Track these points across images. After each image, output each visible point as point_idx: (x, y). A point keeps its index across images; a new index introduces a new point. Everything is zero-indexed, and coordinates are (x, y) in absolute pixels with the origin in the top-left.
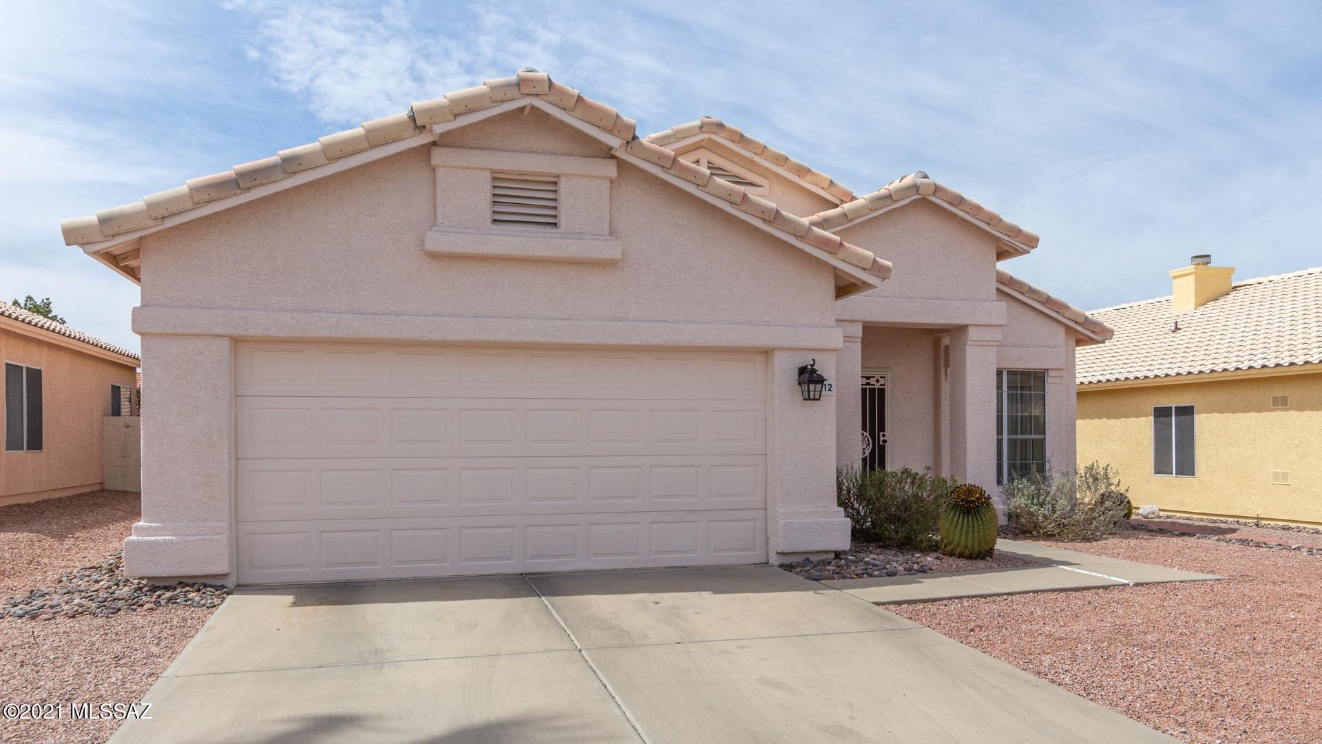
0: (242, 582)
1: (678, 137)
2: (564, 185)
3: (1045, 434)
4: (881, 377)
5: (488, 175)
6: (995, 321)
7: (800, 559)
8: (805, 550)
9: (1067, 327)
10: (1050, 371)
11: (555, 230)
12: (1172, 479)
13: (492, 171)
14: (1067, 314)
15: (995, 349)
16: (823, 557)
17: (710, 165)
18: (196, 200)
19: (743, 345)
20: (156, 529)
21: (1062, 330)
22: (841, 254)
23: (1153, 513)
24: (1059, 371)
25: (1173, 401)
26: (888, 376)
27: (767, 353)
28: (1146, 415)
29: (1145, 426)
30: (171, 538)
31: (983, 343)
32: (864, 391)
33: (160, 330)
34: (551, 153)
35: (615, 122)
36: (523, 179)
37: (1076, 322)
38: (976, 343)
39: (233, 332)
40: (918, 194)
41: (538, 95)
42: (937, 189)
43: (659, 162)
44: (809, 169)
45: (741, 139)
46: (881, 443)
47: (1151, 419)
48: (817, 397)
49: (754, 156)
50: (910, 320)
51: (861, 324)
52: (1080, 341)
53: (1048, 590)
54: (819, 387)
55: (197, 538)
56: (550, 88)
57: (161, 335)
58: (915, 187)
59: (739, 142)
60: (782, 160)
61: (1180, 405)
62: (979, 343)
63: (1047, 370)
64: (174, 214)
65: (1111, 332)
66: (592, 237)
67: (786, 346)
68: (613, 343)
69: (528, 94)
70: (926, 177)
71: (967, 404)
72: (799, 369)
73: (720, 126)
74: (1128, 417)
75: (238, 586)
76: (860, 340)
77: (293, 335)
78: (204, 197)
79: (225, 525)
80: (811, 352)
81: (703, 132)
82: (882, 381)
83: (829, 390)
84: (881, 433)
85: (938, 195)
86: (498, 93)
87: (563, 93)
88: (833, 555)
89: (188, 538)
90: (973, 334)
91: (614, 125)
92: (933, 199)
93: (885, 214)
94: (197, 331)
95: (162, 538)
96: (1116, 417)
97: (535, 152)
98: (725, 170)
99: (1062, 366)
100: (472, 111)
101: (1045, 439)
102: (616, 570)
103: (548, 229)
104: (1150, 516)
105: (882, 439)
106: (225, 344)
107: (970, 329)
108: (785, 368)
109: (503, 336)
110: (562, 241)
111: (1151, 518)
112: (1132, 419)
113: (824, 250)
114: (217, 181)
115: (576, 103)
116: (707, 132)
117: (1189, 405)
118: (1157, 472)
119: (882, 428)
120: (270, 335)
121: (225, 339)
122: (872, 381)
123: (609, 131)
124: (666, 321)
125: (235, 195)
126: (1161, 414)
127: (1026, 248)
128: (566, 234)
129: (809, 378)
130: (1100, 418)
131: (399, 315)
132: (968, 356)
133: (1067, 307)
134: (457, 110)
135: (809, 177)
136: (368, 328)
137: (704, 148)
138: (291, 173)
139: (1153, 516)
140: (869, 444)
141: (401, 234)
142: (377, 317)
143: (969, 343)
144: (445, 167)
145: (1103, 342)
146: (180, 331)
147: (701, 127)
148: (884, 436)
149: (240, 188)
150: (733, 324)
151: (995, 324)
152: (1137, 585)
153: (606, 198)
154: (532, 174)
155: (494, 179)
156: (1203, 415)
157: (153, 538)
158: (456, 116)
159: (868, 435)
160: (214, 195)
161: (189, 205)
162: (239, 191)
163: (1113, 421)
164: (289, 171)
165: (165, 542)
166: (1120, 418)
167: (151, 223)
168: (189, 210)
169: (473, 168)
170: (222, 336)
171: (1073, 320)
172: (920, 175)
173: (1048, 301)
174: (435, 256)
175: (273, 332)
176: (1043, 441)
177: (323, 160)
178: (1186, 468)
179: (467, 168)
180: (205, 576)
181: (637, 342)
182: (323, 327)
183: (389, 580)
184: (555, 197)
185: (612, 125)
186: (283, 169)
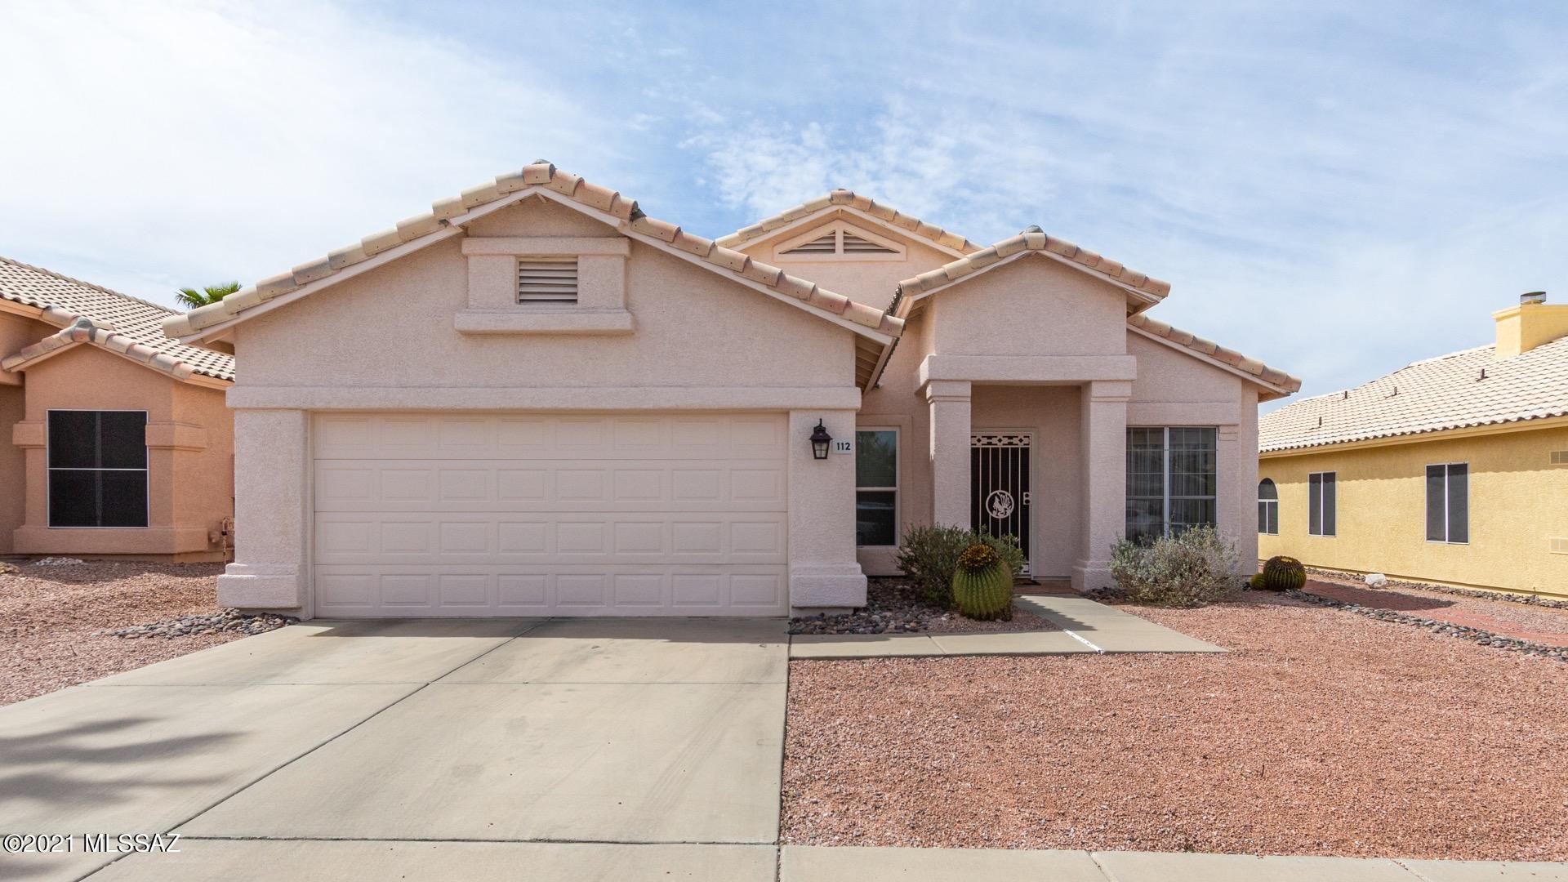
0: (317, 615)
1: (808, 211)
2: (582, 266)
3: (1215, 495)
4: (1025, 437)
5: (513, 259)
6: (1122, 376)
7: (817, 613)
8: (816, 605)
9: (1244, 381)
10: (1221, 428)
11: (575, 306)
12: (1444, 546)
13: (516, 256)
14: (1241, 366)
15: (1125, 405)
16: (844, 612)
17: (846, 235)
18: (262, 297)
19: (755, 406)
20: (243, 568)
21: (1238, 384)
22: (848, 314)
23: (1379, 583)
24: (1232, 428)
25: (1446, 459)
26: (1033, 435)
27: (785, 413)
28: (1419, 475)
29: (1418, 485)
30: (252, 576)
31: (1110, 399)
32: (975, 451)
33: (247, 406)
34: (569, 236)
35: (612, 203)
36: (546, 261)
37: (1253, 374)
38: (1102, 400)
39: (305, 406)
40: (1027, 249)
41: (542, 184)
42: (1048, 242)
43: (661, 236)
44: (943, 232)
45: (872, 207)
46: (1024, 503)
47: (1424, 478)
48: (823, 456)
49: (885, 223)
50: (1023, 377)
51: (970, 384)
52: (1264, 396)
53: (995, 654)
54: (824, 446)
55: (272, 577)
56: (551, 177)
57: (249, 409)
58: (1024, 242)
59: (869, 211)
60: (915, 225)
61: (1453, 463)
62: (1105, 399)
63: (1218, 426)
64: (246, 310)
65: (1299, 383)
66: (605, 311)
67: (799, 407)
68: (628, 407)
69: (533, 184)
70: (1039, 230)
71: (1091, 463)
72: (815, 428)
73: (852, 196)
74: (1401, 477)
75: (315, 618)
76: (969, 400)
77: (350, 407)
78: (268, 293)
79: (296, 567)
80: (828, 412)
81: (833, 204)
82: (1026, 441)
83: (847, 449)
84: (1025, 493)
85: (1050, 248)
86: (506, 185)
87: (564, 180)
88: (851, 612)
89: (266, 577)
90: (1096, 391)
91: (611, 206)
92: (1045, 253)
93: (991, 271)
94: (274, 406)
95: (246, 576)
96: (1389, 477)
97: (554, 236)
98: (862, 239)
99: (1238, 421)
100: (483, 204)
101: (1215, 499)
102: (639, 617)
103: (570, 306)
104: (1376, 585)
105: (1025, 499)
106: (298, 417)
107: (1093, 384)
108: (802, 427)
109: (527, 404)
110: (575, 316)
111: (1377, 588)
112: (1405, 479)
113: (830, 311)
114: (278, 279)
115: (575, 188)
116: (838, 204)
117: (1462, 463)
118: (1429, 538)
119: (1026, 488)
120: (332, 407)
121: (298, 411)
122: (994, 441)
123: (609, 212)
124: (680, 386)
125: (294, 290)
126: (1434, 473)
127: (1155, 297)
128: (583, 309)
129: (820, 437)
130: (1373, 477)
131: (438, 387)
132: (1092, 413)
133: (1242, 358)
134: (470, 204)
135: (942, 240)
136: (412, 400)
137: (841, 219)
138: (337, 269)
139: (1379, 586)
140: (1011, 504)
141: (440, 317)
142: (419, 390)
143: (1093, 399)
144: (475, 255)
145: (1288, 394)
146: (261, 405)
147: (832, 199)
148: (1027, 496)
149: (296, 284)
150: (747, 386)
151: (1121, 378)
152: (1107, 653)
153: (621, 275)
154: (555, 256)
155: (521, 263)
156: (1478, 474)
157: (239, 576)
158: (469, 209)
159: (1009, 495)
160: (276, 292)
161: (258, 301)
162: (296, 287)
163: (1386, 481)
164: (335, 268)
165: (247, 580)
166: (1392, 478)
167: (229, 317)
168: (258, 305)
169: (499, 255)
170: (296, 409)
171: (1248, 372)
172: (1031, 229)
173: (1217, 352)
174: (469, 334)
175: (334, 405)
176: (1214, 501)
177: (364, 257)
178: (1460, 534)
179: (493, 255)
180: (278, 609)
181: (651, 406)
182: (375, 399)
183: (438, 619)
184: (575, 276)
185: (609, 207)
186: (331, 266)
